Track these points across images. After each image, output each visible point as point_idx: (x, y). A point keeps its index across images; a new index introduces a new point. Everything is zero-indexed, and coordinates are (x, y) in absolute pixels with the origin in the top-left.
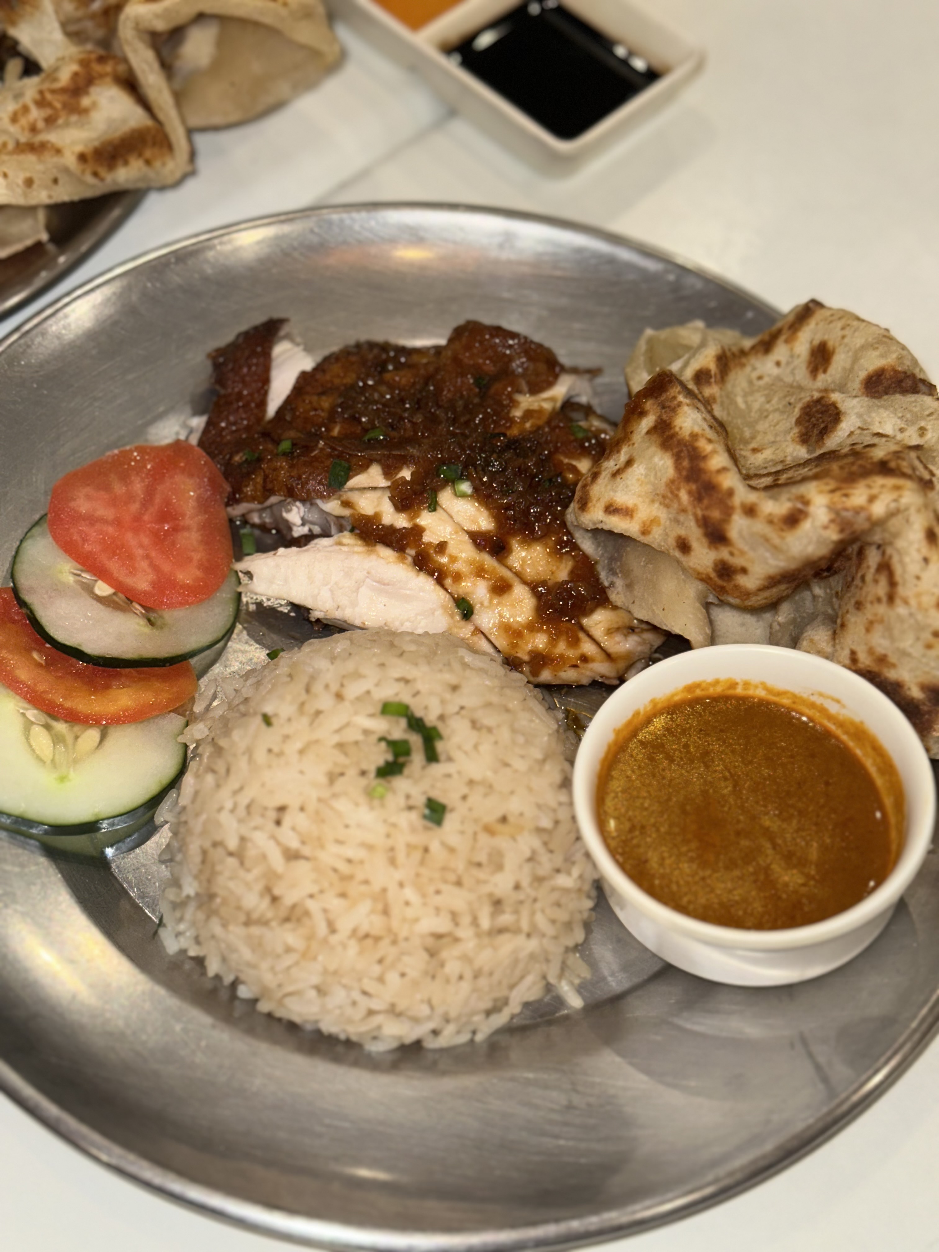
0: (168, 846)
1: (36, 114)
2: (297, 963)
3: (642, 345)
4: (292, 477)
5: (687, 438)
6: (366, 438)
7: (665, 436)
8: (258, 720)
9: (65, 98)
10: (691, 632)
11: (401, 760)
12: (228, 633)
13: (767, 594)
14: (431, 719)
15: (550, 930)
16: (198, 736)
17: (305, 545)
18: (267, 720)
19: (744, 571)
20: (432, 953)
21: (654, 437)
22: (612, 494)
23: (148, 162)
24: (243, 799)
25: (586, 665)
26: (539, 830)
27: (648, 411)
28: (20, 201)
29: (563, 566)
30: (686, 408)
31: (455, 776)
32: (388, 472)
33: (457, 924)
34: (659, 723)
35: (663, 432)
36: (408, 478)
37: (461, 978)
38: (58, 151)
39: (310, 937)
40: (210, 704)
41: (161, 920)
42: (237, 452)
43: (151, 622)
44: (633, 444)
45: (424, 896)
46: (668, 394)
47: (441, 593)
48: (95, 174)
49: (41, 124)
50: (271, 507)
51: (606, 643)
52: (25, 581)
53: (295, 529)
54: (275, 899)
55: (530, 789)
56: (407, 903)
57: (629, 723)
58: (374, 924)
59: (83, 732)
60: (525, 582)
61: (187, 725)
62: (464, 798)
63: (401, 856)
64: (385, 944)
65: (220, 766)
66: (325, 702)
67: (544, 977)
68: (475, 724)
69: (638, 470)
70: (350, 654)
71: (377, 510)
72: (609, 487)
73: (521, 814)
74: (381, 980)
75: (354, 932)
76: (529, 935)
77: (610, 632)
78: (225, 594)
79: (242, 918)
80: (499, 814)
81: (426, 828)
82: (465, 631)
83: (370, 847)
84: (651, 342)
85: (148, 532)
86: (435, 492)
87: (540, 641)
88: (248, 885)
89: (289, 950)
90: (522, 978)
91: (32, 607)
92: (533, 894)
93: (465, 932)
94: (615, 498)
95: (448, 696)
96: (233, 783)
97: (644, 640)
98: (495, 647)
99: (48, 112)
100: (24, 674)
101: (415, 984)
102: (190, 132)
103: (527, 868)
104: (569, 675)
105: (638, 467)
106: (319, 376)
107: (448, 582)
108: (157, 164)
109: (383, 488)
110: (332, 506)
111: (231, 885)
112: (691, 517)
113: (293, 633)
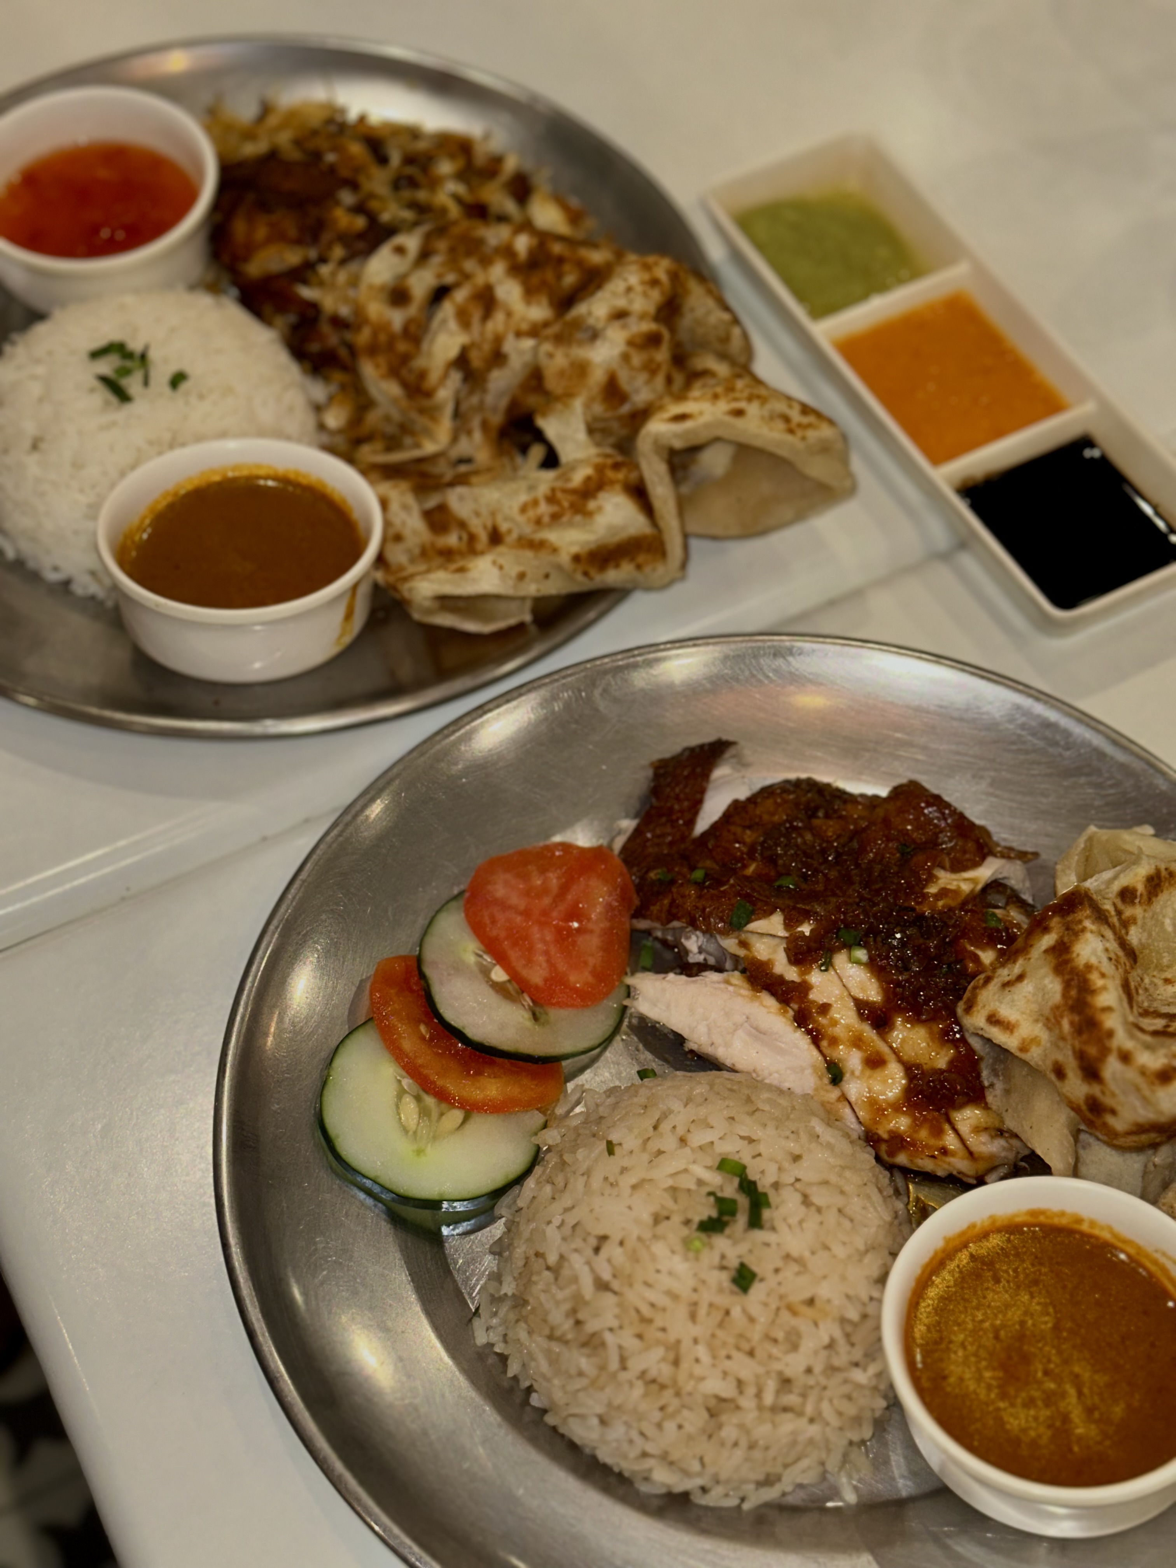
0: (500, 1239)
1: (544, 509)
2: (584, 1389)
3: (1081, 843)
4: (697, 908)
5: (1081, 967)
6: (777, 884)
7: (1060, 960)
8: (603, 1146)
9: (573, 498)
10: (1052, 1158)
11: (726, 1218)
12: (607, 1042)
13: (1135, 1138)
14: (764, 1184)
15: (835, 1421)
16: (550, 1142)
17: (697, 975)
18: (610, 1148)
19: (1113, 1112)
20: (712, 1413)
21: (1050, 958)
22: (997, 1004)
23: (639, 567)
24: (571, 1220)
25: (944, 1158)
26: (843, 1321)
27: (1052, 928)
28: (510, 592)
29: (943, 1052)
30: (1088, 935)
31: (774, 1246)
32: (789, 924)
33: (741, 1392)
34: (995, 1241)
35: (1060, 955)
36: (807, 934)
37: (736, 1444)
38: (555, 550)
39: (602, 1368)
40: (572, 1109)
41: (477, 1309)
42: (654, 868)
43: (535, 1017)
44: (1029, 959)
45: (714, 1357)
46: (1076, 915)
47: (815, 1053)
48: (586, 574)
49: (546, 519)
50: (674, 929)
51: (973, 1141)
52: (430, 955)
53: (691, 955)
54: (578, 1323)
55: (843, 1278)
56: (697, 1360)
57: (963, 1233)
58: (665, 1371)
59: (449, 1111)
60: (900, 1060)
61: (545, 1126)
62: (777, 1271)
63: (702, 1311)
64: (668, 1395)
65: (560, 1180)
66: (669, 1142)
67: (823, 1464)
68: (806, 1201)
69: (1027, 988)
70: (706, 1100)
71: (771, 957)
72: (996, 997)
73: (829, 1301)
74: (659, 1426)
75: (643, 1373)
76: (812, 1421)
77: (977, 1130)
78: (612, 1004)
79: (547, 1332)
80: (807, 1295)
81: (732, 1293)
82: (833, 1094)
83: (674, 1297)
84: (1090, 839)
85: (553, 929)
86: (831, 951)
87: (902, 1123)
88: (557, 1303)
89: (581, 1374)
90: (798, 1459)
91: (430, 982)
92: (823, 1381)
93: (747, 1402)
94: (999, 1010)
95: (786, 1165)
96: (566, 1201)
97: (1012, 1146)
98: (857, 1118)
99: (555, 509)
100: (408, 1045)
101: (690, 1438)
102: (686, 536)
103: (824, 1354)
104: (927, 1165)
105: (1028, 984)
106: (751, 806)
107: (824, 1043)
108: (647, 569)
109: (781, 937)
110: (730, 944)
111: (543, 1297)
112: (1069, 1047)
113: (667, 1056)
